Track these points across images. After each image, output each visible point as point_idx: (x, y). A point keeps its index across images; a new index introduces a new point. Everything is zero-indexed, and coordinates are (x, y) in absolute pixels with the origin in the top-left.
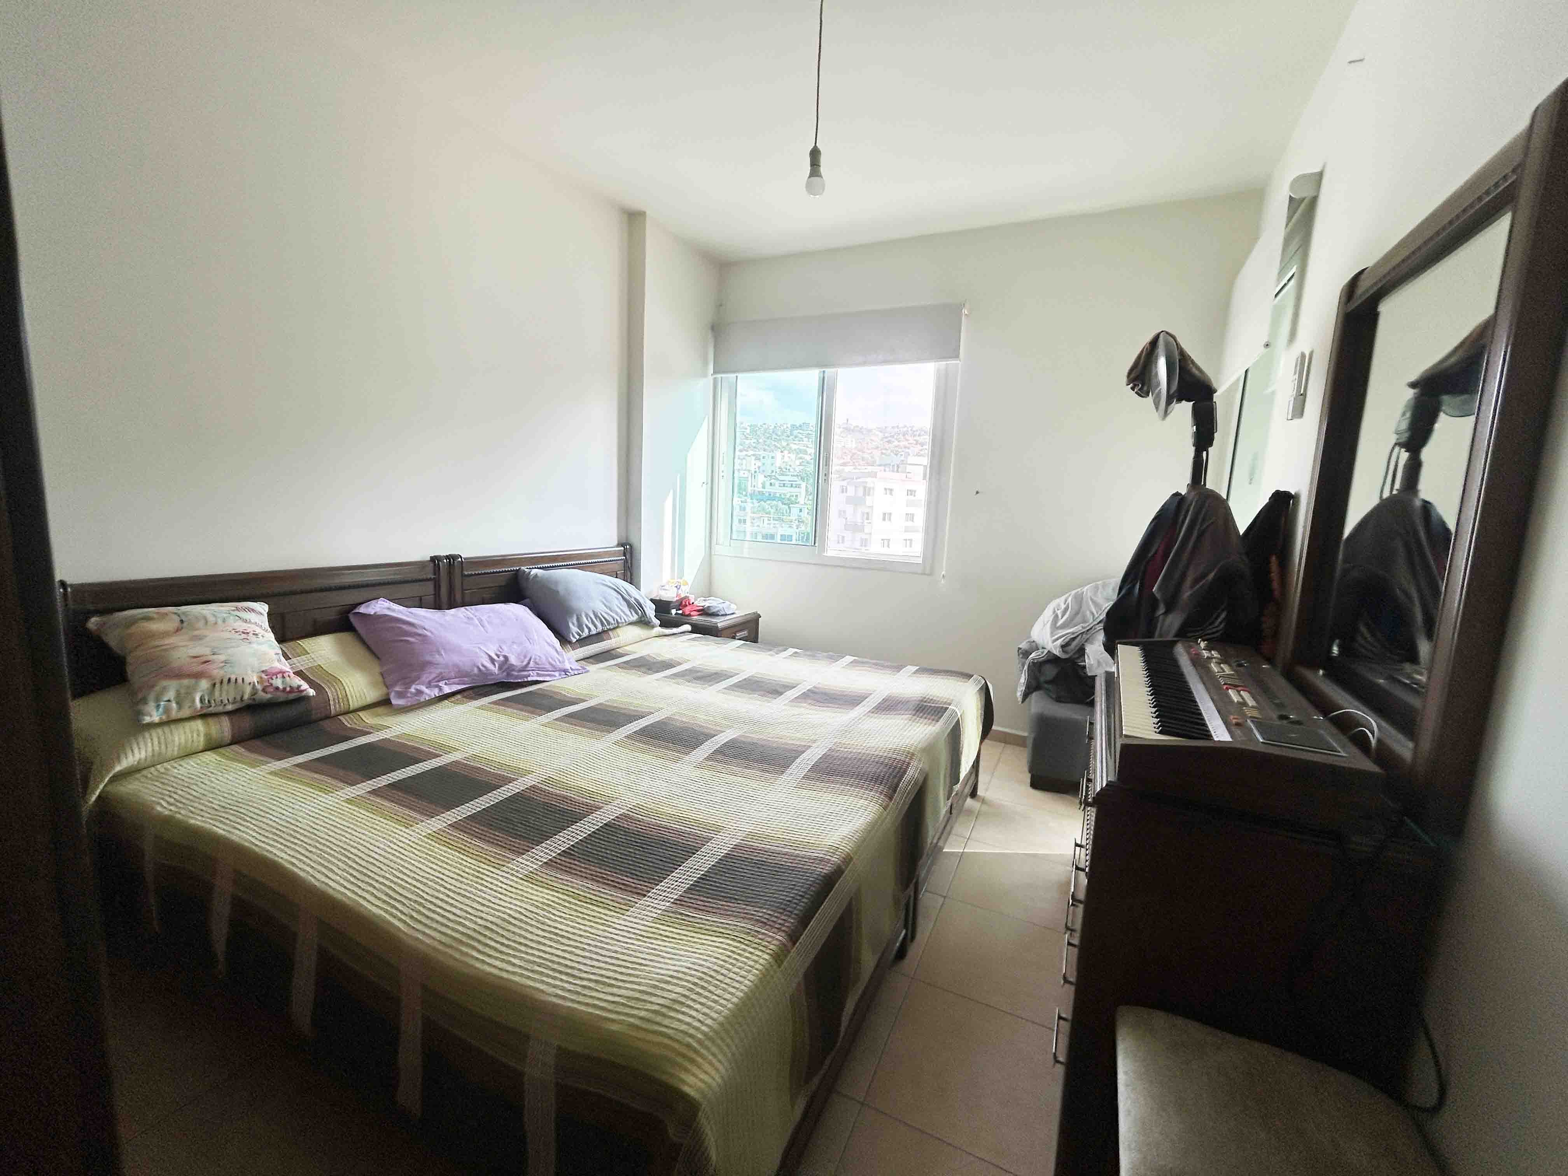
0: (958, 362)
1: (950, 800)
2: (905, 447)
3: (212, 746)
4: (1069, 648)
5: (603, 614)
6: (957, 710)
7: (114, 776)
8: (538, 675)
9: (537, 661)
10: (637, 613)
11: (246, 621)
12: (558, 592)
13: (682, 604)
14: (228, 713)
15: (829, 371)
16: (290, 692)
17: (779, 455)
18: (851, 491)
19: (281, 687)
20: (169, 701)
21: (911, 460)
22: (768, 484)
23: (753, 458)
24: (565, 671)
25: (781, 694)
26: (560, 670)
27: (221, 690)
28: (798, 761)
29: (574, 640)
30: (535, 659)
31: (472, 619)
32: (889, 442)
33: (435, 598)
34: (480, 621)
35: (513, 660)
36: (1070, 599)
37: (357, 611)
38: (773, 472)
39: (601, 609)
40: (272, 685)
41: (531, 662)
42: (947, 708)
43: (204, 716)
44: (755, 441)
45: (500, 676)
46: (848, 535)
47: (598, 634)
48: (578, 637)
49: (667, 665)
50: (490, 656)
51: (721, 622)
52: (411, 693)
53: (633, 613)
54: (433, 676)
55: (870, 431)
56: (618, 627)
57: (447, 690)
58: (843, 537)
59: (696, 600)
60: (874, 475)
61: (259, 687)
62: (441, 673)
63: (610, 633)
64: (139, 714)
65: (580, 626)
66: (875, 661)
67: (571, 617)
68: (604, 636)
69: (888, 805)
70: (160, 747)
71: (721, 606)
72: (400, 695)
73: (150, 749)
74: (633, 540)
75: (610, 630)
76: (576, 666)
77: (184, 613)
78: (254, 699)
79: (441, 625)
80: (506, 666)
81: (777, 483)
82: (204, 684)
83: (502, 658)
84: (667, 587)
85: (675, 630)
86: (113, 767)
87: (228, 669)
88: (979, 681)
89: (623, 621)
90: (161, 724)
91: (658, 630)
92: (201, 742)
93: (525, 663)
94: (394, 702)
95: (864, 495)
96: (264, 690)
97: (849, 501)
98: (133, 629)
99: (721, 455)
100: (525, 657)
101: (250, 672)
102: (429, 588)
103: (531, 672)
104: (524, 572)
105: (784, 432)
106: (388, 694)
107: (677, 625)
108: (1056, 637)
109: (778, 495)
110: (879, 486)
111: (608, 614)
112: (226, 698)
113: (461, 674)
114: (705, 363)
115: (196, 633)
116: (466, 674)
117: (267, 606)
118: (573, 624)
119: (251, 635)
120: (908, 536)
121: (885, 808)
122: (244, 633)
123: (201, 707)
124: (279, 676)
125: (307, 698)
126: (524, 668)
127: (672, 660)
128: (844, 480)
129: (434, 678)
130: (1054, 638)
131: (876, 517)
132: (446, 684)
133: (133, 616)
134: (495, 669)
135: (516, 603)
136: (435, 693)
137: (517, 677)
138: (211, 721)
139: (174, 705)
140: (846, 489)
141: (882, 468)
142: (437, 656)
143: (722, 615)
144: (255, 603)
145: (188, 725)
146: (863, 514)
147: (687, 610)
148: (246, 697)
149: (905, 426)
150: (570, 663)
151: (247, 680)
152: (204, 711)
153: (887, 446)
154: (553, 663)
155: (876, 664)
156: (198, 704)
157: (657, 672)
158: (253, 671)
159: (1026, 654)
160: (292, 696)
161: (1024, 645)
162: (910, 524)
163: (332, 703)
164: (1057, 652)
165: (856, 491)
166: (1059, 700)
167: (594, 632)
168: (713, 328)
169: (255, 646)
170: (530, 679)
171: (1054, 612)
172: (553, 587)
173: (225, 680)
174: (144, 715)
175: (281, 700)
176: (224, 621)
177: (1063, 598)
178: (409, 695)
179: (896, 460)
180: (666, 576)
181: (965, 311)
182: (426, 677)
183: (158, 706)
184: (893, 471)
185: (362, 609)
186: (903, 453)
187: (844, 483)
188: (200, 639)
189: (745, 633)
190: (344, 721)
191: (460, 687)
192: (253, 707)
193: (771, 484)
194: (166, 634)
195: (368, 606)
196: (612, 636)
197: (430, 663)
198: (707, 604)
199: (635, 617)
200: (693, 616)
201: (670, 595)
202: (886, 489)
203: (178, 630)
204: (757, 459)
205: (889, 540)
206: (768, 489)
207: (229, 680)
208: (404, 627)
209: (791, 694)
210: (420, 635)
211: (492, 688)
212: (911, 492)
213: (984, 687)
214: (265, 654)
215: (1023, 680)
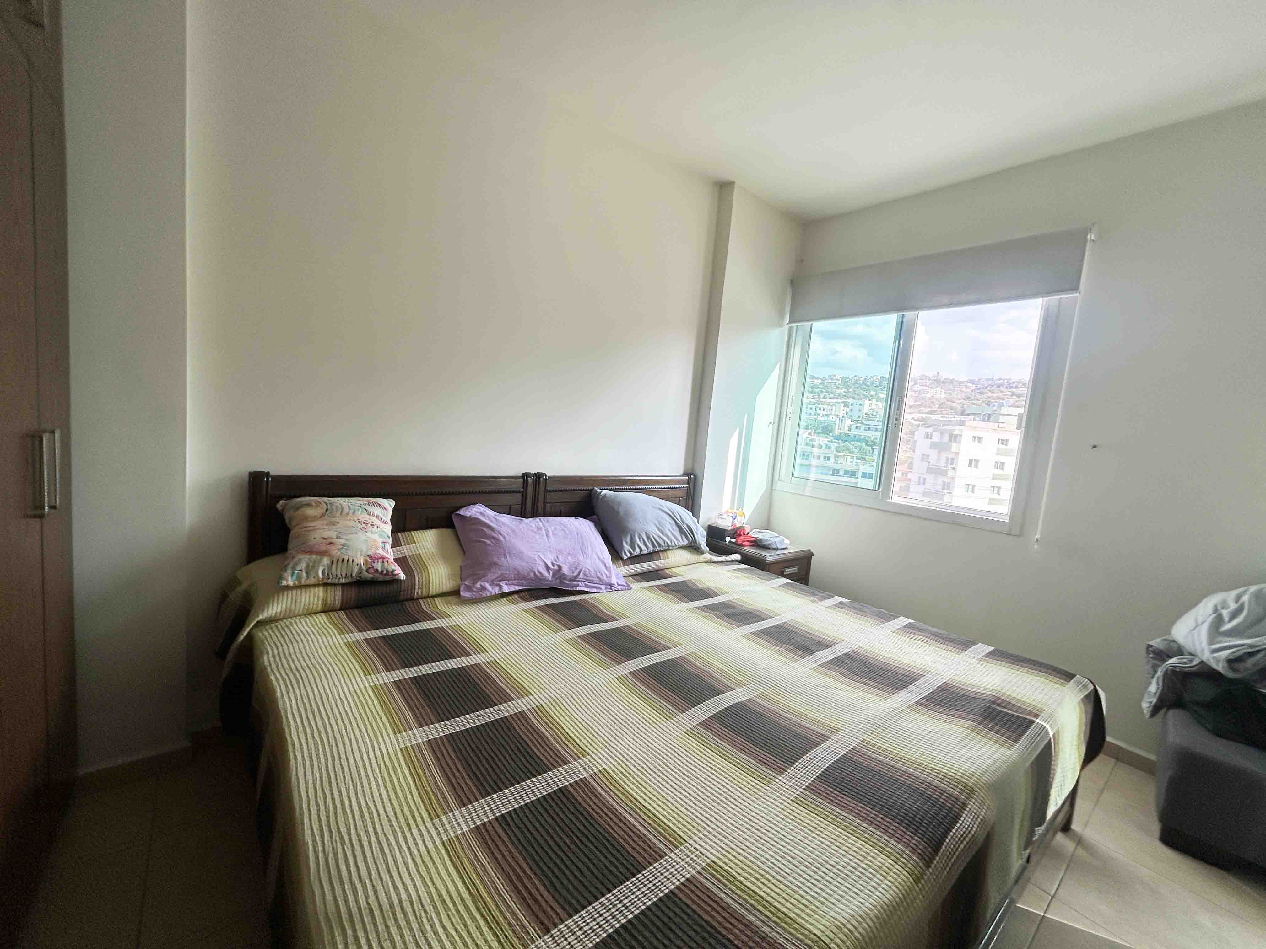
0: (1077, 294)
1: (1028, 851)
2: (999, 398)
3: (327, 610)
4: (1240, 666)
5: (655, 536)
6: (1048, 727)
7: (258, 622)
8: (586, 586)
9: (587, 573)
10: (688, 539)
11: (370, 514)
12: (618, 513)
13: (736, 533)
14: (343, 585)
15: (909, 315)
16: (385, 575)
17: (867, 403)
18: (936, 438)
19: (380, 570)
20: (301, 571)
21: (1004, 410)
22: (853, 428)
23: (843, 405)
24: (611, 585)
25: (811, 652)
26: (607, 584)
27: (337, 565)
28: (807, 757)
29: (625, 558)
30: (585, 571)
31: (541, 529)
32: (981, 393)
33: (522, 508)
34: (547, 531)
35: (565, 570)
36: (1245, 598)
37: (457, 512)
38: (859, 417)
39: (654, 531)
40: (373, 567)
41: (581, 574)
42: (1032, 722)
43: (326, 585)
44: (845, 390)
45: (554, 582)
46: (930, 478)
47: (649, 554)
48: (629, 555)
49: (705, 594)
50: (546, 564)
51: (770, 557)
52: (477, 588)
53: (684, 538)
54: (497, 575)
55: (960, 383)
56: (669, 549)
57: (506, 589)
58: (925, 479)
59: (751, 531)
60: (962, 423)
61: (363, 567)
62: (502, 574)
63: (661, 554)
64: (281, 578)
65: (632, 545)
66: (934, 630)
67: (626, 536)
68: (655, 556)
69: (922, 875)
70: (291, 605)
71: (773, 540)
72: (469, 589)
73: (284, 606)
74: (698, 472)
75: (662, 551)
76: (622, 581)
77: (331, 504)
78: (360, 577)
79: (513, 531)
80: (559, 575)
81: (863, 427)
82: (326, 561)
83: (556, 567)
84: (725, 516)
85: (724, 558)
86: (258, 616)
87: (343, 551)
88: (1085, 686)
89: (673, 544)
90: (296, 587)
91: (708, 556)
92: (319, 606)
93: (575, 574)
94: (462, 593)
95: (950, 441)
96: (367, 571)
97: (934, 446)
98: (300, 512)
99: (790, 397)
100: (576, 568)
101: (359, 556)
102: (518, 498)
103: (580, 583)
104: (597, 491)
105: (873, 383)
106: (459, 587)
107: (727, 553)
108: (1218, 646)
109: (862, 437)
110: (967, 434)
111: (660, 537)
112: (340, 572)
113: (519, 577)
114: (782, 315)
115: (334, 519)
116: (524, 578)
117: (394, 502)
118: (627, 543)
119: (369, 525)
120: (997, 483)
121: (917, 880)
122: (364, 523)
123: (323, 579)
124: (380, 561)
125: (399, 581)
126: (575, 579)
127: (710, 589)
128: (929, 427)
129: (497, 578)
130: (1214, 647)
131: (962, 462)
132: (506, 584)
133: (300, 502)
134: (549, 576)
135: (585, 518)
136: (496, 590)
137: (568, 585)
138: (329, 589)
139: (304, 574)
140: (931, 435)
141: (972, 417)
142: (503, 559)
143: (774, 549)
144: (385, 500)
145: (313, 590)
146: (948, 458)
147: (740, 540)
148: (354, 575)
149: (1000, 379)
150: (618, 578)
151: (356, 561)
152: (325, 581)
153: (978, 396)
154: (600, 576)
155: (934, 634)
156: (321, 576)
157: (692, 600)
158: (361, 555)
159: (1161, 655)
160: (387, 578)
161: (1157, 643)
162: (999, 472)
163: (417, 587)
164: (1220, 667)
165: (941, 438)
166: (1219, 733)
167: (645, 551)
168: (792, 282)
169: (369, 534)
170: (578, 589)
171: (1216, 610)
172: (616, 507)
173: (341, 560)
174: (284, 579)
175: (380, 580)
176: (354, 513)
177: (1233, 594)
178: (475, 590)
179: (988, 410)
180: (726, 505)
181: (1091, 236)
182: (491, 576)
183: (293, 574)
184: (983, 420)
185: (462, 512)
186: (996, 404)
187: (930, 430)
188: (334, 525)
189: (794, 570)
190: (422, 604)
191: (517, 588)
192: (360, 583)
193: (857, 427)
194: (315, 518)
195: (466, 510)
196: (662, 558)
197: (495, 564)
198: (760, 536)
199: (686, 542)
200: (745, 546)
201: (726, 523)
202: (974, 437)
203: (323, 515)
204: (846, 405)
205: (974, 486)
206: (854, 432)
207: (343, 559)
208: (485, 530)
209: (825, 655)
210: (494, 538)
211: (546, 592)
212: (1004, 442)
213: (1092, 695)
214: (375, 541)
215: (1153, 688)
